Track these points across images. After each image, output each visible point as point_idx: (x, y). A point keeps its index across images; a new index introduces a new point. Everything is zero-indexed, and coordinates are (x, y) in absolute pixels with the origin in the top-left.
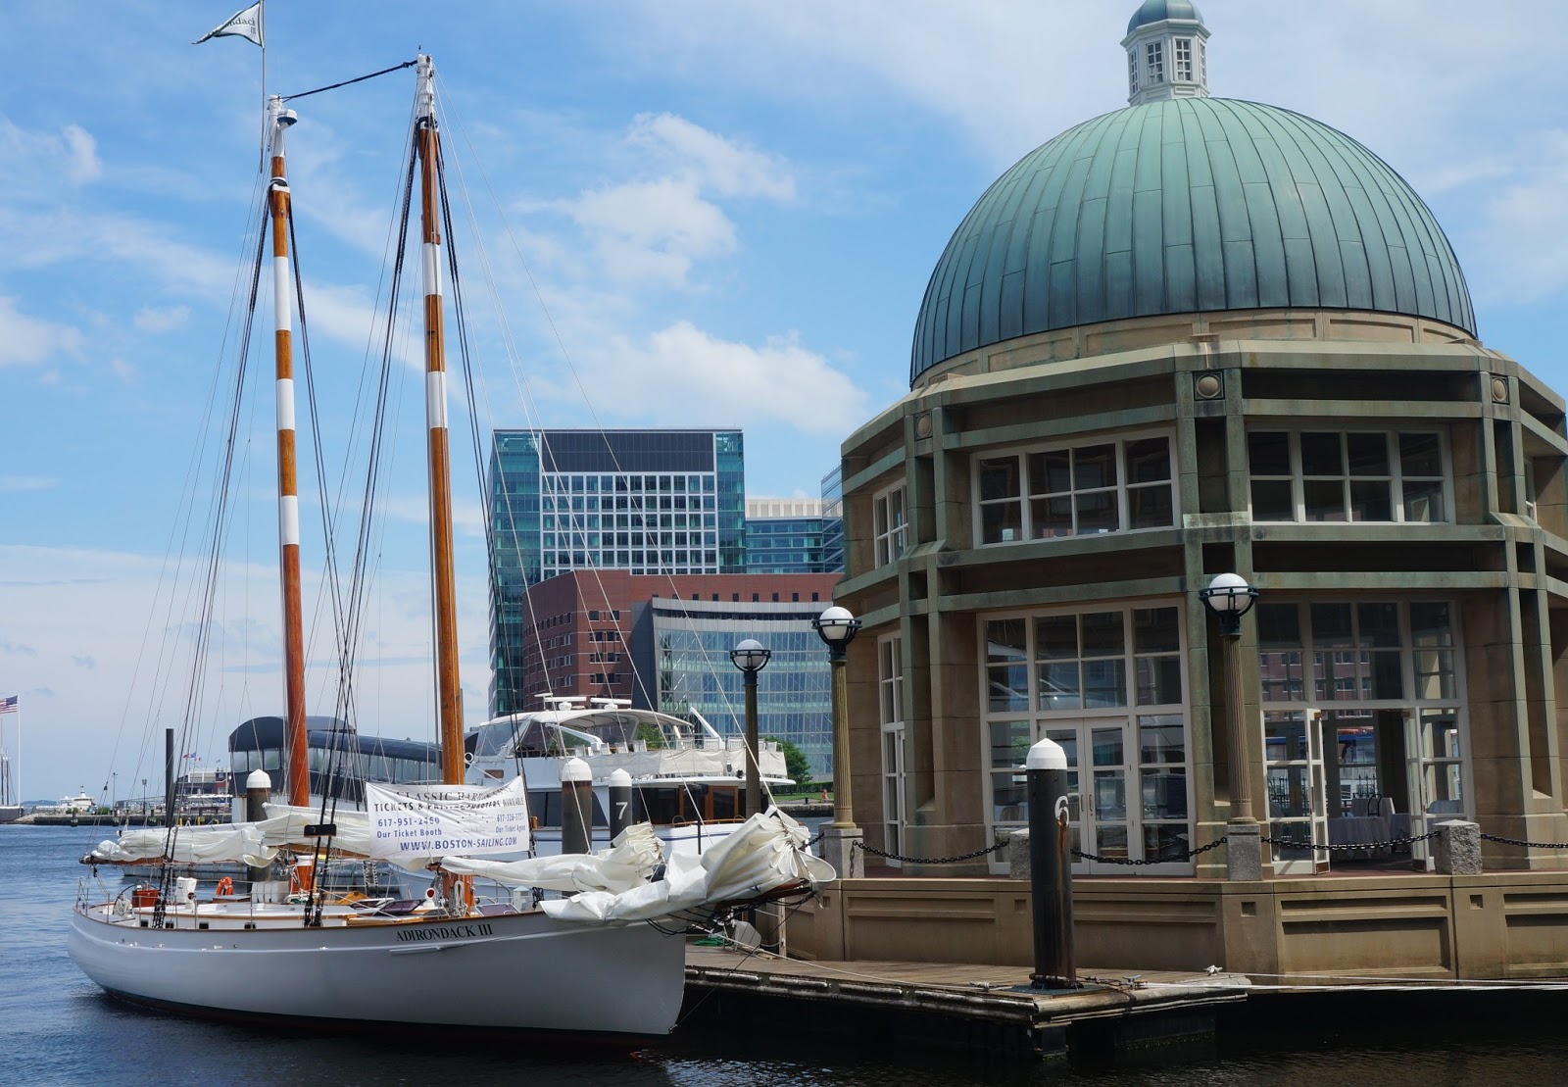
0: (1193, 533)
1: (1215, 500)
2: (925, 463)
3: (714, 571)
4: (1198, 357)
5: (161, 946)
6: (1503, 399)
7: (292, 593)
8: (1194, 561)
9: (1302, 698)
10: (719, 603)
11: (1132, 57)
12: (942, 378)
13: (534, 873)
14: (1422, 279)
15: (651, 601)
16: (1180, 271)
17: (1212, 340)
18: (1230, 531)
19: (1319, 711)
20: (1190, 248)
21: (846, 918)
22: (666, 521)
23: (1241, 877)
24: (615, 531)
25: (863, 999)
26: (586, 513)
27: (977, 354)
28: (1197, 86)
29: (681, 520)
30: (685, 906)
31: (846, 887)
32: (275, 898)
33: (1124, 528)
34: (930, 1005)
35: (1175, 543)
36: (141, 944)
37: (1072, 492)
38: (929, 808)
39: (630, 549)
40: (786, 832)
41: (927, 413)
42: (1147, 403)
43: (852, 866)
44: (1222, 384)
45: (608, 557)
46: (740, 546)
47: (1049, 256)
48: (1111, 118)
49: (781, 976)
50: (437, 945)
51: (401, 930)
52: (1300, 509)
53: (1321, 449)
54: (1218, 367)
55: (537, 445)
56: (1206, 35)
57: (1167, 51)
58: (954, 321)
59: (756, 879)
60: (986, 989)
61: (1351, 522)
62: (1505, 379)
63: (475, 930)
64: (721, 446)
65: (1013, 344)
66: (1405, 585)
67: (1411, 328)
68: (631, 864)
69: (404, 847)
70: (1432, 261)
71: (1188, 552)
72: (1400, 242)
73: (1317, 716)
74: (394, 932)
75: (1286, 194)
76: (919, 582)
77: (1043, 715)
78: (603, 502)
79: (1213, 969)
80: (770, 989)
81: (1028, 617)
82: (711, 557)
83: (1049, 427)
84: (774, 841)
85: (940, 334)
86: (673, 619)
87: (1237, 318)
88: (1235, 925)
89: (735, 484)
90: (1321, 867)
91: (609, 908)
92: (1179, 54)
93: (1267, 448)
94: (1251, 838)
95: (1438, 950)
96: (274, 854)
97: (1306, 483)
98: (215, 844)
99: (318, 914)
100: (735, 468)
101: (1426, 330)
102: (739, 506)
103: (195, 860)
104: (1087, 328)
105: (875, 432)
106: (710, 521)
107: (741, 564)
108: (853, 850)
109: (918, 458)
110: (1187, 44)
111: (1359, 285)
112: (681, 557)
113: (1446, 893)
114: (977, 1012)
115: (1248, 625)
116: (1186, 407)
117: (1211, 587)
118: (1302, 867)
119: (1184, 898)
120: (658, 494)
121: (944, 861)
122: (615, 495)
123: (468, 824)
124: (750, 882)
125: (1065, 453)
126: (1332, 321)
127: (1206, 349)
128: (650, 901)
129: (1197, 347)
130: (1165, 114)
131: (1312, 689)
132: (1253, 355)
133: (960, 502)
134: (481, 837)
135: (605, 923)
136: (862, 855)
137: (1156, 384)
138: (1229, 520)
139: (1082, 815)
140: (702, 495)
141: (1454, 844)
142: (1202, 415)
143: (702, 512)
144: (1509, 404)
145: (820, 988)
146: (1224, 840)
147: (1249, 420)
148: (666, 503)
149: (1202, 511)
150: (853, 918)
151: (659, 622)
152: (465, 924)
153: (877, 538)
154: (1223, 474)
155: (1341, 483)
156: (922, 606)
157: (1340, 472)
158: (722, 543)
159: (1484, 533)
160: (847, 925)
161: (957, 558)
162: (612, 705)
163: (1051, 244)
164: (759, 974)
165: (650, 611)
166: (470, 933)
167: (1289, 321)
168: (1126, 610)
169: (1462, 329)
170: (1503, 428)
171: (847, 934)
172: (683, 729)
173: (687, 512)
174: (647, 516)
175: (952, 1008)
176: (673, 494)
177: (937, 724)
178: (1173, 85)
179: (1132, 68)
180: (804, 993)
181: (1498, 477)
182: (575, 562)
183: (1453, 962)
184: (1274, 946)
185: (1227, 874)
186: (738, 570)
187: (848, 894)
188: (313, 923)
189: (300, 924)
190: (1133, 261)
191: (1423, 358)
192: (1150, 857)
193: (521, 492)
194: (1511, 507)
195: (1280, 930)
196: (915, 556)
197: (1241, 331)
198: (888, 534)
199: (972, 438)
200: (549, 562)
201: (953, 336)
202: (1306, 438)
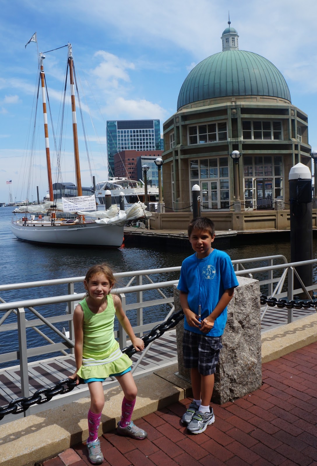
0: (230, 142)
1: (235, 135)
2: (178, 128)
3: (154, 150)
4: (232, 105)
5: (26, 229)
6: (293, 115)
7: (48, 157)
8: (231, 147)
9: (252, 176)
10: (155, 157)
11: (223, 41)
12: (181, 110)
13: (95, 214)
14: (279, 89)
15: (141, 156)
16: (229, 87)
17: (235, 102)
18: (238, 142)
19: (255, 178)
20: (232, 82)
21: (161, 221)
22: (144, 139)
23: (237, 212)
24: (133, 142)
25: (161, 236)
26: (127, 138)
27: (189, 105)
28: (236, 47)
29: (147, 139)
30: (122, 221)
31: (161, 215)
32: (48, 220)
33: (217, 141)
34: (173, 237)
35: (227, 144)
36: (22, 229)
37: (207, 134)
38: (179, 199)
39: (136, 145)
40: (142, 206)
41: (178, 117)
42: (222, 115)
43: (163, 211)
44: (237, 111)
45: (132, 147)
46: (160, 144)
47: (203, 84)
48: (217, 55)
49: (146, 232)
50: (76, 229)
51: (69, 226)
52: (253, 137)
53: (257, 124)
54: (236, 107)
55: (116, 124)
56: (238, 36)
57: (230, 39)
58: (184, 97)
59: (136, 216)
60: (183, 234)
61: (263, 140)
62: (294, 111)
63: (83, 226)
64: (155, 123)
65: (196, 102)
66: (273, 153)
67: (276, 100)
68: (113, 213)
69: (70, 210)
70: (281, 86)
71: (229, 146)
72: (275, 81)
73: (255, 179)
74: (68, 226)
75: (252, 71)
76: (176, 152)
77: (202, 179)
78: (130, 136)
79: (230, 230)
80: (144, 235)
81: (199, 159)
82: (153, 147)
83: (202, 120)
84: (139, 208)
85: (182, 101)
86: (145, 160)
87: (241, 97)
88: (235, 221)
89: (158, 131)
90: (255, 210)
91: (108, 221)
92: (232, 40)
93: (246, 124)
94: (239, 204)
95: (274, 225)
96: (47, 211)
97: (254, 132)
98: (36, 209)
99: (54, 223)
100: (158, 128)
101: (280, 100)
102: (159, 136)
103: (33, 212)
104: (211, 99)
105: (169, 121)
106: (153, 139)
107: (160, 148)
108: (163, 207)
109: (176, 127)
110: (234, 38)
111: (266, 90)
112: (147, 147)
113: (276, 214)
114: (181, 238)
115: (241, 161)
116: (229, 116)
117: (232, 153)
118: (250, 209)
119: (226, 216)
120: (142, 134)
121: (182, 209)
122: (133, 134)
123: (83, 205)
124: (135, 216)
125: (206, 125)
126: (260, 98)
127: (234, 104)
128: (116, 220)
129: (232, 103)
130: (228, 54)
131: (254, 174)
132: (243, 105)
133: (185, 136)
134: (86, 207)
135: (108, 224)
136: (164, 208)
137: (223, 111)
138: (238, 139)
139: (209, 200)
140: (151, 134)
141: (278, 204)
142: (233, 118)
143: (151, 137)
144: (294, 116)
145: (153, 235)
146: (234, 204)
147: (242, 118)
148: (144, 136)
149: (232, 138)
150: (162, 221)
151: (142, 161)
152: (81, 225)
153: (170, 143)
154: (237, 130)
155: (261, 132)
156: (177, 158)
157: (261, 130)
158: (156, 144)
159: (288, 142)
160: (161, 222)
161: (184, 147)
162: (123, 179)
163: (204, 81)
164: (142, 232)
165: (140, 159)
166: (82, 227)
167: (252, 98)
168: (218, 158)
169: (287, 100)
170: (293, 121)
171: (161, 224)
172: (138, 183)
173: (148, 137)
174: (140, 138)
175: (177, 238)
176: (145, 134)
177: (180, 182)
178: (231, 47)
179: (223, 43)
180: (150, 235)
181: (292, 131)
182: (125, 148)
183: (277, 227)
184: (243, 225)
185: (234, 211)
186: (159, 149)
187: (161, 216)
188: (53, 225)
189: (50, 225)
190: (220, 85)
191: (277, 106)
192: (222, 208)
193: (113, 134)
194: (294, 137)
195: (244, 222)
196: (176, 147)
197: (241, 100)
198: (172, 143)
199: (187, 122)
200: (119, 149)
201: (184, 101)
202: (254, 123)
